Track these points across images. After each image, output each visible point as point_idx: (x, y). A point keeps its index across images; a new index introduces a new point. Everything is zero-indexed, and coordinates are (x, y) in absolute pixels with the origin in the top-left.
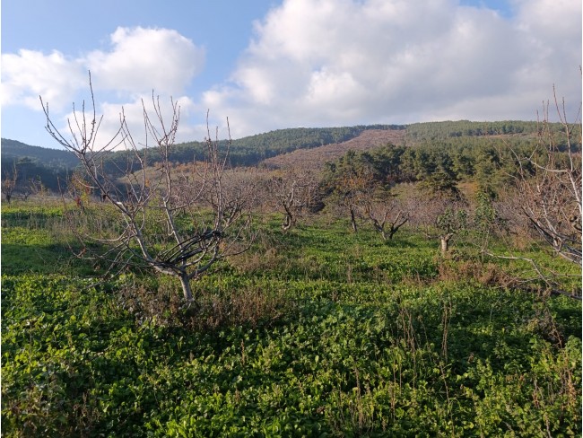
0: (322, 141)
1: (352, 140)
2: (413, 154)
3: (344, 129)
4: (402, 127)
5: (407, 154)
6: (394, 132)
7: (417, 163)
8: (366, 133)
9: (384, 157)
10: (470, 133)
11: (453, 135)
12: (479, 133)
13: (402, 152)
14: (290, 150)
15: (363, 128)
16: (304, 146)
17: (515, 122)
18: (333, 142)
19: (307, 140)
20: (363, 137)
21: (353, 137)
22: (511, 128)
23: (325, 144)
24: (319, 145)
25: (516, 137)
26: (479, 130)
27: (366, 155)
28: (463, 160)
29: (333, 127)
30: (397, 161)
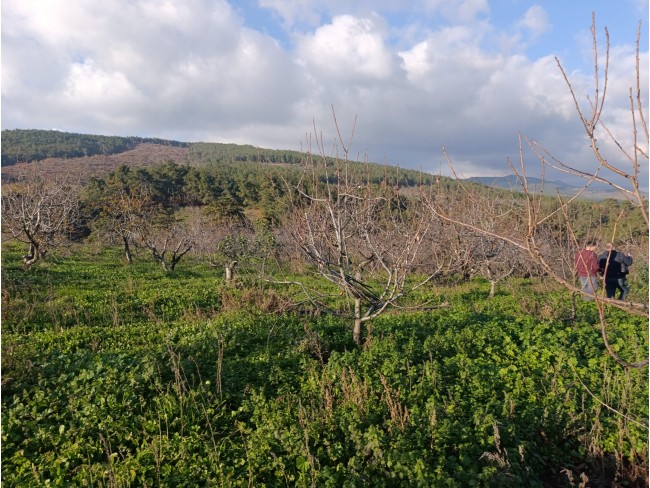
0: (85, 151)
1: (125, 153)
2: (197, 175)
3: (114, 139)
4: (184, 145)
5: (191, 175)
6: (176, 150)
7: (204, 186)
8: (141, 147)
9: (165, 176)
10: (255, 159)
11: (238, 159)
12: (263, 159)
13: (186, 172)
14: (38, 158)
15: (139, 140)
16: (59, 155)
17: (294, 152)
18: (100, 153)
19: (63, 147)
20: (139, 150)
21: (127, 149)
22: (290, 157)
23: (89, 155)
24: (81, 155)
25: (296, 167)
26: (262, 156)
27: (143, 172)
28: (249, 185)
29: (99, 134)
30: (180, 182)
